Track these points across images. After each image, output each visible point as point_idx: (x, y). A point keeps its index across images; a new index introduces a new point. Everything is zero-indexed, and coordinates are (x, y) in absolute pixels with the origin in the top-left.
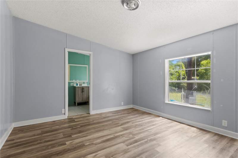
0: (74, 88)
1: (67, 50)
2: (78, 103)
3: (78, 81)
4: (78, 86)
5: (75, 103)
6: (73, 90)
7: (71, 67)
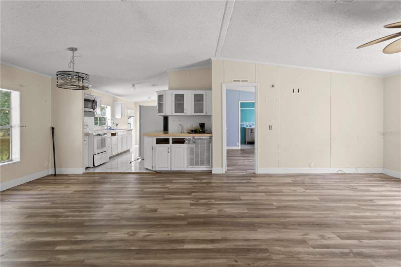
0: (245, 129)
1: (240, 102)
2: (248, 142)
3: (248, 123)
4: (248, 127)
5: (245, 142)
6: (244, 130)
7: (241, 110)
